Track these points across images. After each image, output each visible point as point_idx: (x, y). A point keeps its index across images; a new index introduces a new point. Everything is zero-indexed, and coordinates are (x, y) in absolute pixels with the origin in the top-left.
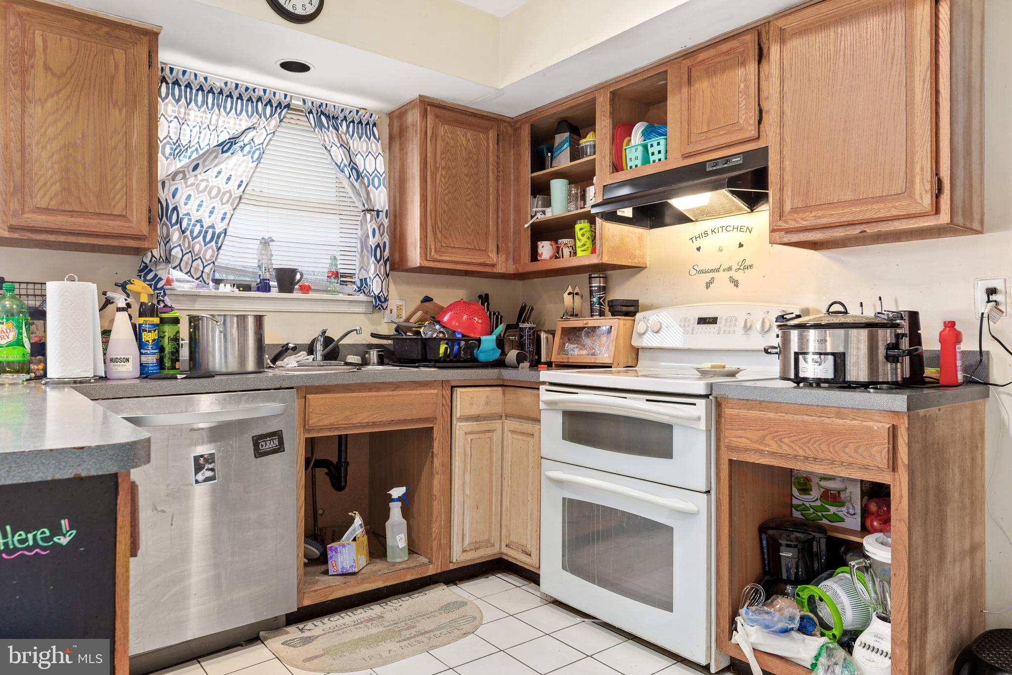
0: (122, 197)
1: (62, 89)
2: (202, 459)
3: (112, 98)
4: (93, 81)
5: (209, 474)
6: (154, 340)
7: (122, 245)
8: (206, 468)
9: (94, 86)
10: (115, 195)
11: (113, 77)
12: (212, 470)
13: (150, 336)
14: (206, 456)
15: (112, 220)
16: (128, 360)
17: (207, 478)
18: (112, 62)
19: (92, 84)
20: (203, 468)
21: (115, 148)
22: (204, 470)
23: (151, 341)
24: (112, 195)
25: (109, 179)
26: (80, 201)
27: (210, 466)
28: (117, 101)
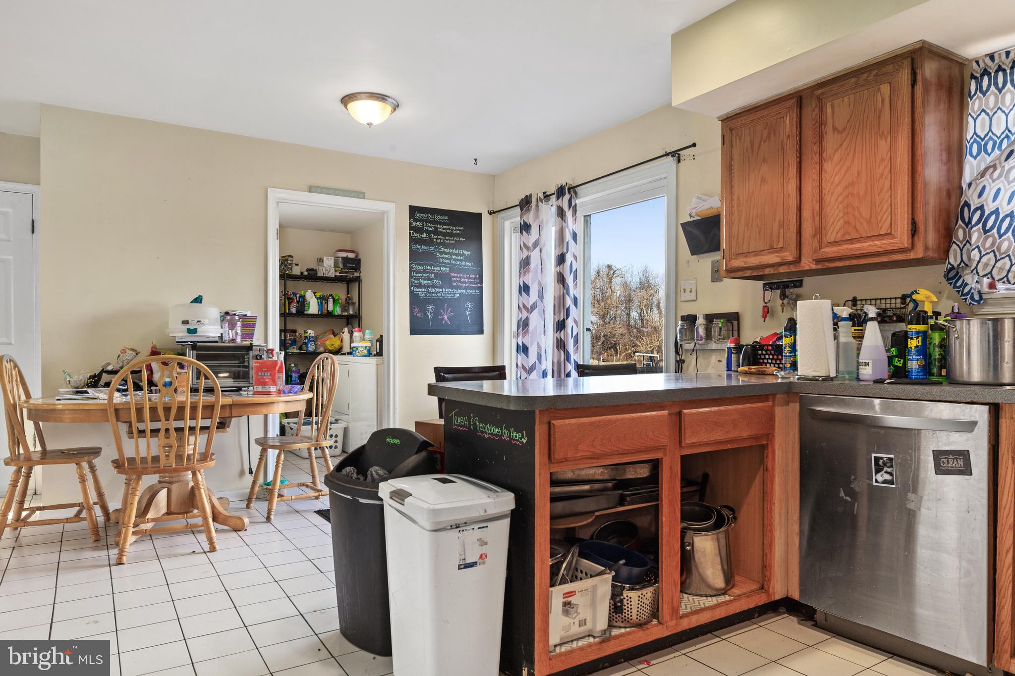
0: (888, 217)
1: (844, 140)
2: (881, 461)
3: (879, 130)
4: (865, 123)
5: (888, 477)
6: (917, 347)
7: (891, 260)
8: (885, 470)
9: (866, 128)
10: (882, 217)
11: (880, 112)
12: (891, 474)
13: (913, 343)
14: (885, 459)
15: (880, 240)
16: (868, 364)
17: (885, 480)
18: (879, 99)
19: (865, 125)
20: (882, 470)
21: (882, 175)
22: (883, 472)
23: (913, 348)
24: (879, 217)
25: (877, 204)
26: (857, 229)
27: (889, 470)
28: (883, 132)
